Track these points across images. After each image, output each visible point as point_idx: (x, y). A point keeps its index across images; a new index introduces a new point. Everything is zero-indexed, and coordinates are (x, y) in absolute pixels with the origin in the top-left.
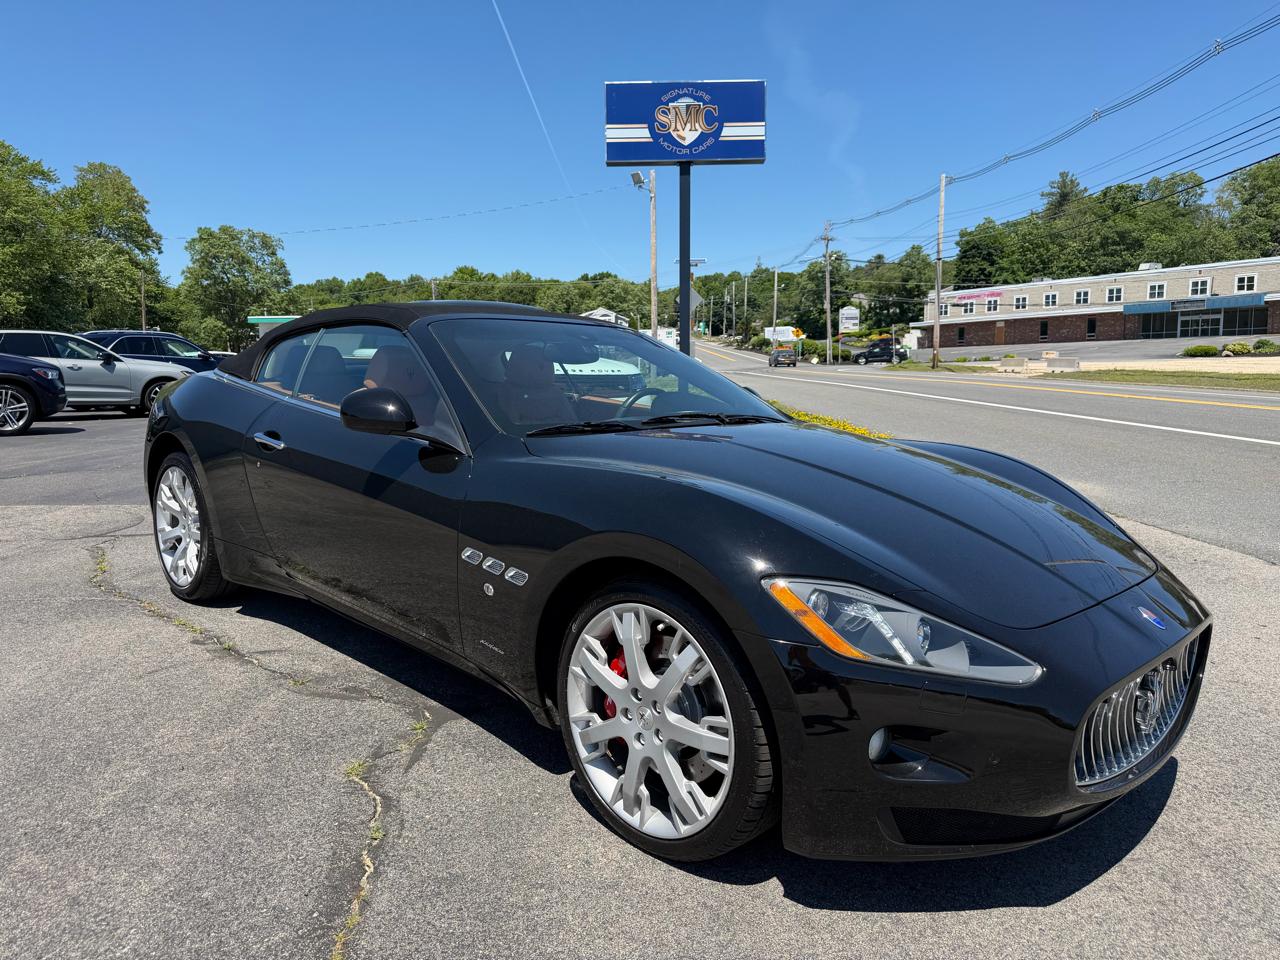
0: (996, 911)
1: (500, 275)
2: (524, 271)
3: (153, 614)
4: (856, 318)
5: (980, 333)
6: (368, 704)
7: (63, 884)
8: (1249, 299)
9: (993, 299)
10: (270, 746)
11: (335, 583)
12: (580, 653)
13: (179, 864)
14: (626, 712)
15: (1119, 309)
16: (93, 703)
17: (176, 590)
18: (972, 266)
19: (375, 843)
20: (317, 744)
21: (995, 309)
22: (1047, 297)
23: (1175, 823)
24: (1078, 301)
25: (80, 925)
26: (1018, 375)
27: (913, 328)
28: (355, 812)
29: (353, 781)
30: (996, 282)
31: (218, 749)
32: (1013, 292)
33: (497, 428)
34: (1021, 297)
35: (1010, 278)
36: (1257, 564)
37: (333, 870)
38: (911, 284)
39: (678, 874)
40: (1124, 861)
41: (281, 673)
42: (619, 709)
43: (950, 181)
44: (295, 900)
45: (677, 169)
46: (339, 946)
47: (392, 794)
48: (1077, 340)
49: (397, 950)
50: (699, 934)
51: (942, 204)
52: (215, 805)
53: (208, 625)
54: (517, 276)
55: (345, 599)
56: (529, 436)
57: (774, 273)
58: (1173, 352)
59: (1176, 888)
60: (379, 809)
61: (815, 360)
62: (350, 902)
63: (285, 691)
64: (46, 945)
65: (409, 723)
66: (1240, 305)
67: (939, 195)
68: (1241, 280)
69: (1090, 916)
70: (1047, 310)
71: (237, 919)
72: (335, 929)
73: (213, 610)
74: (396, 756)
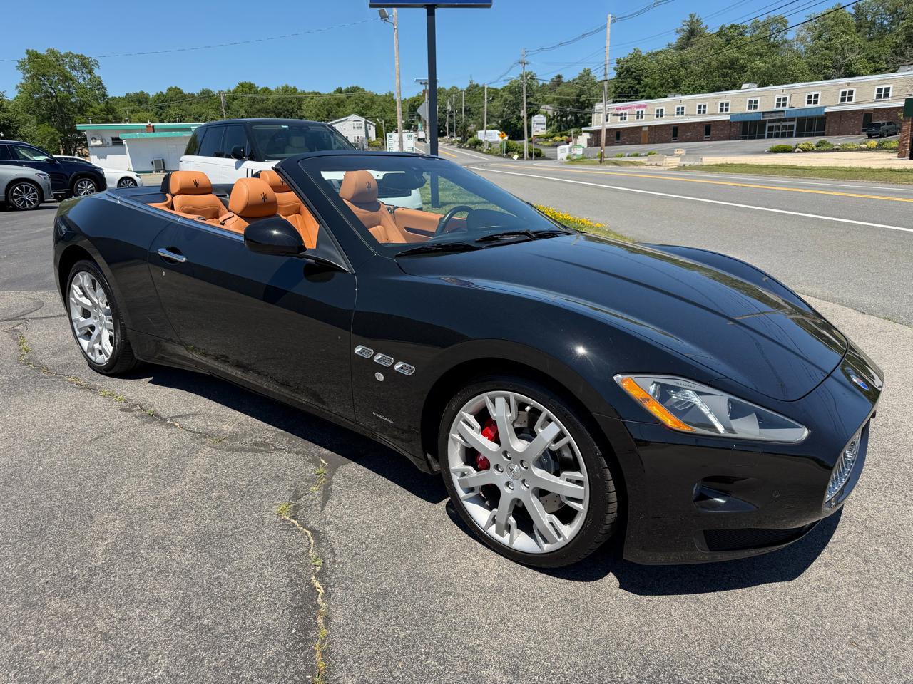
0: (759, 588)
1: (273, 89)
2: (291, 85)
3: (82, 387)
4: (543, 124)
5: (631, 136)
6: (275, 455)
7: (93, 623)
8: (814, 111)
9: (640, 110)
10: (213, 495)
11: (224, 359)
12: (458, 424)
13: (177, 598)
14: (497, 467)
15: (728, 118)
16: (60, 466)
17: (93, 365)
18: (624, 84)
19: (318, 569)
20: (248, 491)
21: (642, 117)
22: (678, 109)
23: (852, 513)
24: (699, 112)
25: (117, 655)
26: (660, 168)
27: (585, 132)
28: (296, 546)
29: (284, 520)
30: (642, 97)
31: (174, 500)
32: (654, 104)
33: (374, 251)
34: (660, 108)
35: (652, 94)
36: (854, 314)
37: (294, 594)
38: (583, 98)
39: (541, 576)
40: (829, 545)
41: (200, 433)
42: (492, 466)
43: (614, 20)
44: (275, 620)
45: (424, 10)
46: (318, 654)
47: (319, 528)
48: (698, 141)
49: (363, 654)
50: (570, 623)
51: (608, 38)
52: (188, 547)
53: (129, 395)
54: (286, 90)
55: (236, 373)
56: (397, 256)
57: (483, 88)
58: (762, 149)
59: (866, 561)
60: (312, 541)
61: (516, 157)
62: (315, 618)
63: (208, 449)
64: (98, 674)
65: (311, 470)
66: (809, 114)
67: (606, 31)
68: (810, 97)
69: (819, 586)
70: (678, 118)
71: (237, 640)
72: (312, 641)
73: (128, 381)
74: (311, 497)
